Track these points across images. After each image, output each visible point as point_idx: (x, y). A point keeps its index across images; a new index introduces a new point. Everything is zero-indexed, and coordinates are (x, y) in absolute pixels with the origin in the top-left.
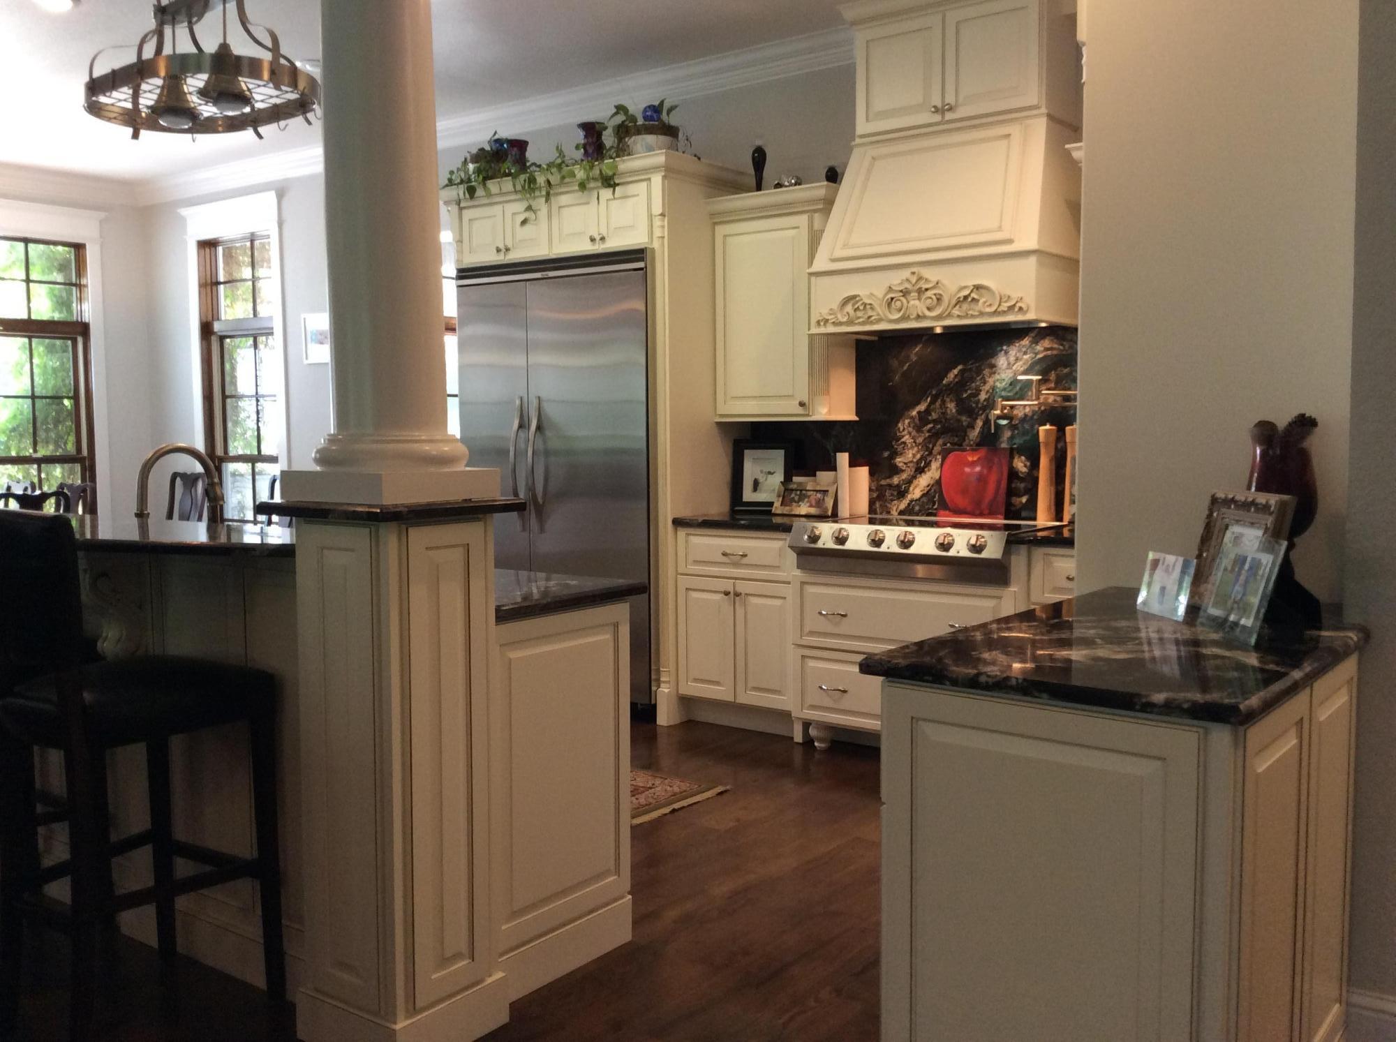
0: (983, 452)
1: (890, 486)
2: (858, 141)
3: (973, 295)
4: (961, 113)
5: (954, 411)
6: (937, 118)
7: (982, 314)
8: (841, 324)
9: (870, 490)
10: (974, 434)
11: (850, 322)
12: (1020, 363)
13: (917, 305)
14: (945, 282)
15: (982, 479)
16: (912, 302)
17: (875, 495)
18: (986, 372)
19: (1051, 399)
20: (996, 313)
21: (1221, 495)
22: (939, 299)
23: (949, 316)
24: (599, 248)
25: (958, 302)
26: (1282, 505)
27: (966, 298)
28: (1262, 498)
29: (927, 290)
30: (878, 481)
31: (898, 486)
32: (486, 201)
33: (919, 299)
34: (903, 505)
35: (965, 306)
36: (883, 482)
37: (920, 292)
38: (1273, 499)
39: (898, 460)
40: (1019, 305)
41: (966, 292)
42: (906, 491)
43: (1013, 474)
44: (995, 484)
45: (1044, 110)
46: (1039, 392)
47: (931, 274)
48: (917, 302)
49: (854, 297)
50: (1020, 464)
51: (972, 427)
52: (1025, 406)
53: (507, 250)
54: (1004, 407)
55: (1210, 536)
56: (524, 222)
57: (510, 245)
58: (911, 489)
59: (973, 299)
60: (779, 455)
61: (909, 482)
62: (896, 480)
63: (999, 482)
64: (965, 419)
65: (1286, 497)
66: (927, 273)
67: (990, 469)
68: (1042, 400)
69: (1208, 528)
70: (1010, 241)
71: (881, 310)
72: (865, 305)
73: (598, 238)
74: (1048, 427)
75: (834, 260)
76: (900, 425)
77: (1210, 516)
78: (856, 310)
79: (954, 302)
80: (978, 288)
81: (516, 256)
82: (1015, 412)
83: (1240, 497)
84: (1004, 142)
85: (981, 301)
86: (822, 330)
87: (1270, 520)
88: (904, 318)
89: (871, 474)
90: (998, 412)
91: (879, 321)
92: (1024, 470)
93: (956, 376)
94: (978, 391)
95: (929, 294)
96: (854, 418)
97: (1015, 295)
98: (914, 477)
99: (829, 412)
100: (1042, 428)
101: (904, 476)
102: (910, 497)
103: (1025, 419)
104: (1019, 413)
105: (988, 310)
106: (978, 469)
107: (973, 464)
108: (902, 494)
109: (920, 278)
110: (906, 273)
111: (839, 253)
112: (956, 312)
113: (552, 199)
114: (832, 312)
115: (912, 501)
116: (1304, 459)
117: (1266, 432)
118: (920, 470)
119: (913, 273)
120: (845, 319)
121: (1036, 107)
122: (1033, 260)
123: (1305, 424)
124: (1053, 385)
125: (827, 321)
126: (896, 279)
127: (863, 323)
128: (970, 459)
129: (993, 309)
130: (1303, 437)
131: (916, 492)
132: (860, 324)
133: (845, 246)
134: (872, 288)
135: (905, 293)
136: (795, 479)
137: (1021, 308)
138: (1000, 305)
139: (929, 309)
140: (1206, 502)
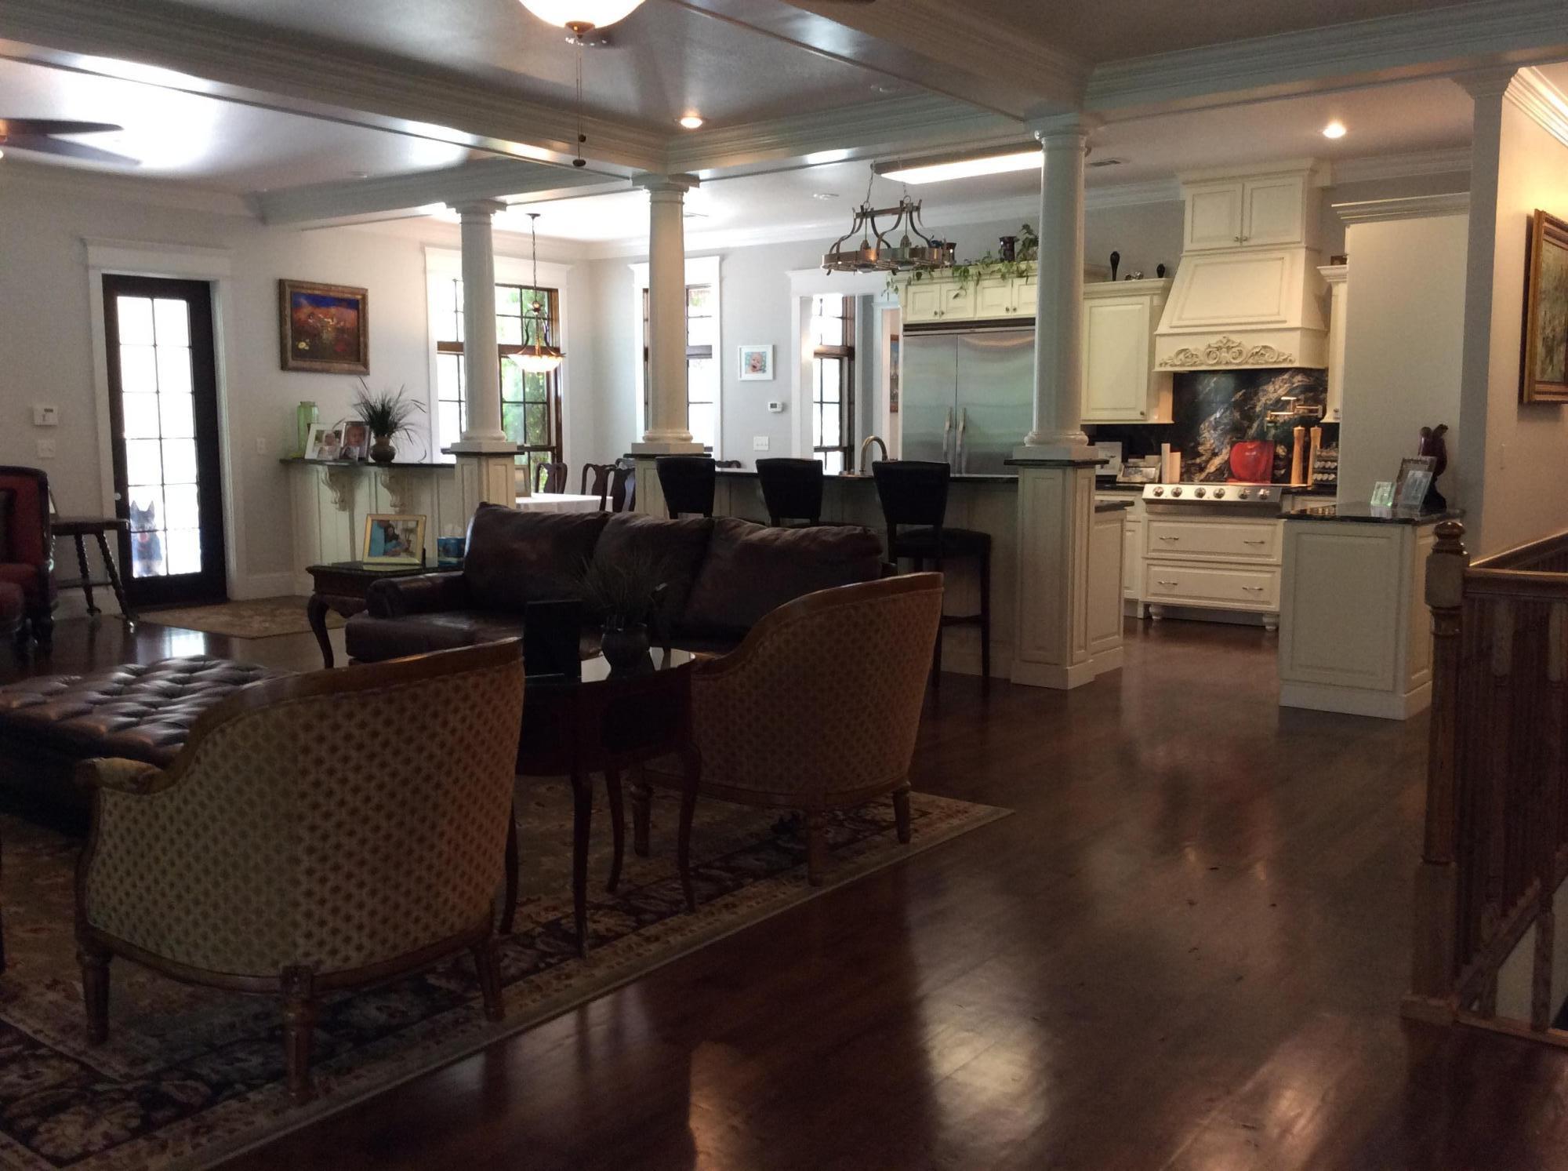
0: (1257, 443)
1: (1194, 464)
2: (1184, 254)
3: (1262, 352)
4: (1252, 243)
5: (1239, 417)
6: (1238, 244)
7: (1267, 363)
8: (1176, 366)
9: (1181, 467)
10: (1252, 432)
11: (1182, 365)
12: (1281, 390)
13: (1225, 356)
14: (1244, 343)
15: (1257, 460)
16: (1223, 354)
17: (1183, 470)
18: (1261, 394)
19: (1301, 412)
20: (1275, 362)
21: (1406, 458)
22: (1240, 353)
23: (1247, 363)
24: (1011, 315)
25: (1253, 355)
26: (1432, 461)
27: (1257, 353)
28: (1424, 458)
29: (1233, 347)
30: (1186, 461)
31: (1200, 464)
32: (927, 281)
33: (1228, 352)
34: (1203, 475)
35: (1256, 357)
36: (1190, 462)
37: (1229, 348)
38: (1428, 458)
39: (1200, 448)
40: (1289, 358)
41: (1258, 350)
42: (1205, 467)
43: (1276, 457)
44: (1265, 462)
45: (1303, 244)
46: (1294, 407)
47: (1236, 338)
48: (1226, 355)
49: (1186, 349)
50: (1281, 451)
51: (1250, 427)
52: (1284, 415)
53: (943, 313)
54: (1271, 416)
55: (1401, 476)
56: (956, 296)
57: (944, 310)
58: (1208, 466)
59: (1262, 354)
60: (1119, 445)
61: (1207, 462)
62: (1198, 461)
63: (1268, 461)
64: (1246, 423)
65: (1433, 458)
66: (1233, 337)
67: (1262, 453)
68: (1296, 412)
69: (1401, 471)
70: (1285, 322)
71: (1202, 358)
72: (1192, 355)
73: (1011, 309)
74: (1300, 428)
75: (1171, 327)
76: (1202, 426)
77: (1402, 467)
78: (1187, 357)
79: (1249, 355)
80: (1265, 347)
81: (949, 317)
82: (1278, 418)
83: (1415, 458)
84: (1280, 262)
85: (1267, 355)
86: (1163, 369)
87: (1427, 467)
88: (1218, 363)
89: (1182, 457)
90: (1268, 419)
91: (1202, 364)
92: (1284, 454)
93: (1240, 397)
94: (1255, 406)
95: (1234, 350)
96: (1171, 422)
97: (1287, 353)
98: (1211, 459)
99: (1159, 418)
100: (1296, 429)
101: (1204, 458)
102: (1207, 471)
103: (1285, 423)
104: (1281, 420)
105: (1271, 360)
106: (1254, 453)
107: (1251, 450)
108: (1202, 469)
109: (1228, 341)
110: (1219, 337)
111: (1175, 323)
112: (1251, 361)
113: (980, 282)
114: (1171, 358)
115: (1209, 473)
116: (1442, 443)
117: (1426, 432)
118: (1215, 455)
119: (1224, 337)
120: (1178, 363)
121: (1299, 242)
122: (1299, 332)
123: (1442, 428)
124: (1302, 403)
125: (1166, 364)
126: (1214, 340)
127: (1192, 365)
128: (1249, 447)
129: (1273, 360)
130: (1441, 434)
131: (1212, 468)
132: (1188, 366)
133: (1180, 319)
134: (1197, 345)
135: (1219, 349)
136: (1130, 460)
137: (1290, 361)
138: (1278, 358)
139: (1234, 358)
140: (1401, 461)
